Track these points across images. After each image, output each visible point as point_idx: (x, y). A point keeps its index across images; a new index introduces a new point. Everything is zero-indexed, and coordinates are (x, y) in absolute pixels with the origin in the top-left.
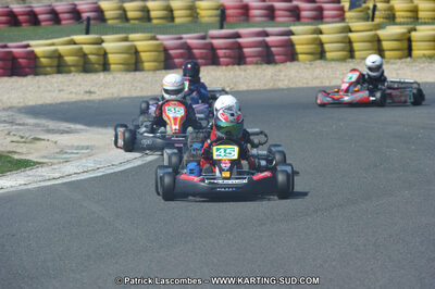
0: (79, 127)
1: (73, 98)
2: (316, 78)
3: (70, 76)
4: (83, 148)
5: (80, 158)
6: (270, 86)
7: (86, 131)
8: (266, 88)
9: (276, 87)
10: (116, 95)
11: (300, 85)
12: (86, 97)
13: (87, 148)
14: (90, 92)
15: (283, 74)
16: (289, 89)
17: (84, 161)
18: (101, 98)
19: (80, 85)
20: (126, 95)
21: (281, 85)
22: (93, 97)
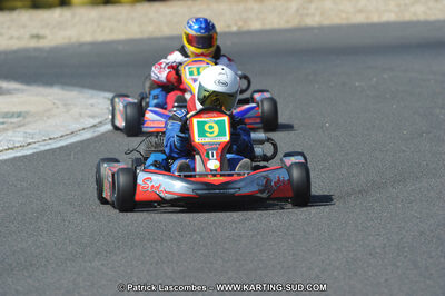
0: (12, 85)
1: (15, 44)
2: (360, 11)
3: (15, 15)
4: (13, 115)
5: (6, 130)
6: (294, 23)
7: (23, 91)
8: (290, 25)
9: (303, 24)
10: (74, 40)
11: (337, 21)
12: (33, 44)
13: (19, 115)
14: (37, 37)
15: (313, 6)
16: (321, 28)
17: (10, 133)
18: (53, 44)
19: (24, 27)
20: (88, 38)
21: (310, 21)
22: (43, 43)
